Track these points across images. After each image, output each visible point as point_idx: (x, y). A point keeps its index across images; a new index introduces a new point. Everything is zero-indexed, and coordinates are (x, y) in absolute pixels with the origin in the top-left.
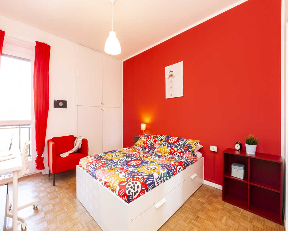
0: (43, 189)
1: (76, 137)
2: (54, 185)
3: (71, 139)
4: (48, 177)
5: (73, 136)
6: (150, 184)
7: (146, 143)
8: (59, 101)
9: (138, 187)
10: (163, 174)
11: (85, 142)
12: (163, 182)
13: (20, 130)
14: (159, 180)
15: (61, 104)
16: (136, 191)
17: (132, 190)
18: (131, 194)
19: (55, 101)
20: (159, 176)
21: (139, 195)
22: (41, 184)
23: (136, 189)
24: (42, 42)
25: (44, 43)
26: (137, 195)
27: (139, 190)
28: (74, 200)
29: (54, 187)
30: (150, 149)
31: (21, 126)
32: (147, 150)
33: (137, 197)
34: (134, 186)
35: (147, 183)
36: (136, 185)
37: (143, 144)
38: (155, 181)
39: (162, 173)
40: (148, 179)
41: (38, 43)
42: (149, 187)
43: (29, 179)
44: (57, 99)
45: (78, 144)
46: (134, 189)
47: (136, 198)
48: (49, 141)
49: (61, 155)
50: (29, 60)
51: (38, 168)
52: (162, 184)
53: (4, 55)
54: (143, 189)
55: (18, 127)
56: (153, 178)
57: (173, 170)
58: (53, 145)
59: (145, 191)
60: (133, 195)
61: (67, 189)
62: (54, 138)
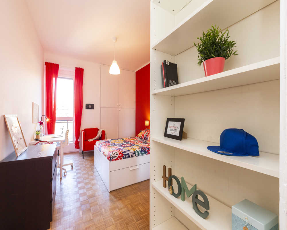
0: (77, 159)
1: (99, 129)
2: (84, 158)
3: (96, 130)
4: (82, 154)
5: (97, 128)
6: (125, 155)
7: (143, 135)
8: (89, 105)
9: (117, 154)
10: (138, 151)
11: (103, 132)
12: (136, 156)
13: (68, 124)
14: (133, 154)
15: (90, 107)
16: (115, 156)
17: (112, 155)
18: (111, 157)
19: (86, 105)
20: (134, 152)
21: (117, 159)
22: (77, 157)
23: (115, 155)
24: (79, 67)
25: (80, 68)
26: (115, 158)
27: (117, 156)
28: (93, 166)
29: (84, 159)
30: (145, 139)
31: (69, 121)
32: (143, 140)
33: (116, 160)
34: (115, 153)
35: (124, 154)
36: (116, 153)
37: (141, 136)
38: (130, 154)
39: (136, 151)
40: (124, 152)
41: (76, 68)
42: (125, 156)
43: (71, 154)
44: (88, 103)
45: (99, 134)
46: (114, 155)
47: (114, 160)
48: (82, 131)
49: (89, 140)
50: (72, 79)
51: (76, 148)
52: (135, 157)
53: (59, 77)
54: (120, 156)
55: (67, 121)
56: (129, 152)
57: (147, 150)
58: (83, 133)
59: (122, 158)
60: (113, 157)
61: (90, 161)
62: (85, 129)
